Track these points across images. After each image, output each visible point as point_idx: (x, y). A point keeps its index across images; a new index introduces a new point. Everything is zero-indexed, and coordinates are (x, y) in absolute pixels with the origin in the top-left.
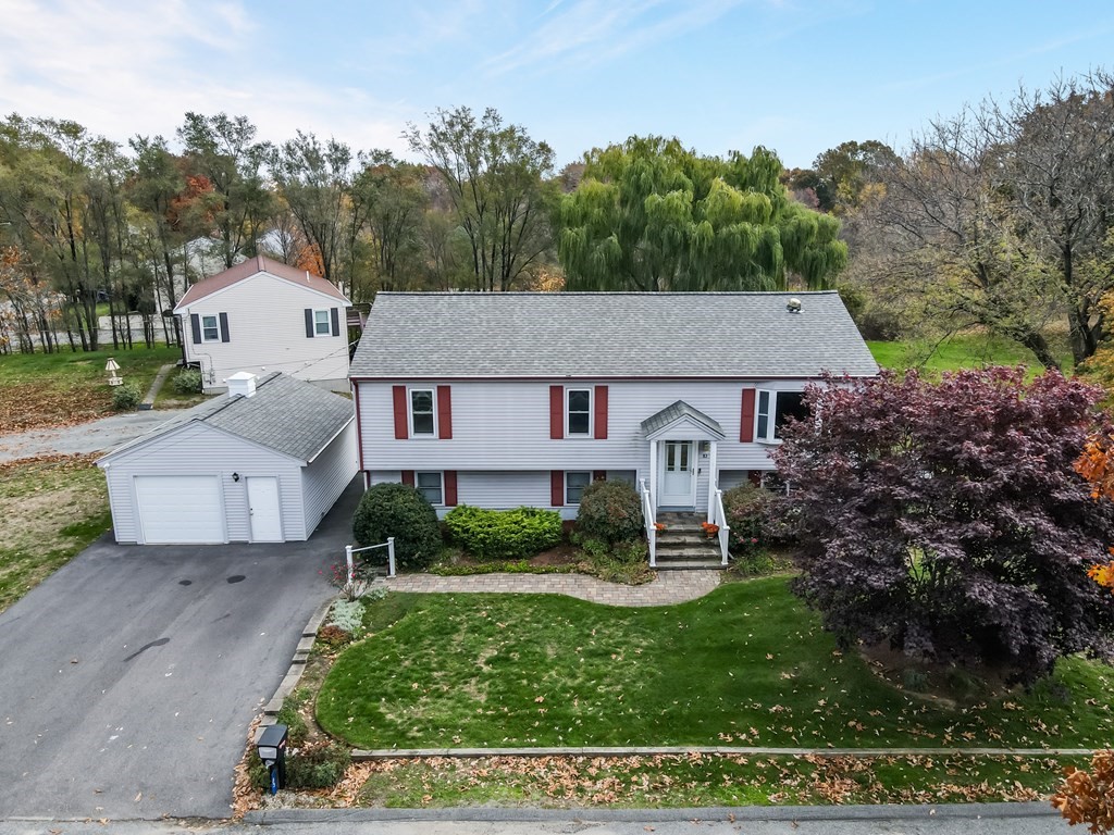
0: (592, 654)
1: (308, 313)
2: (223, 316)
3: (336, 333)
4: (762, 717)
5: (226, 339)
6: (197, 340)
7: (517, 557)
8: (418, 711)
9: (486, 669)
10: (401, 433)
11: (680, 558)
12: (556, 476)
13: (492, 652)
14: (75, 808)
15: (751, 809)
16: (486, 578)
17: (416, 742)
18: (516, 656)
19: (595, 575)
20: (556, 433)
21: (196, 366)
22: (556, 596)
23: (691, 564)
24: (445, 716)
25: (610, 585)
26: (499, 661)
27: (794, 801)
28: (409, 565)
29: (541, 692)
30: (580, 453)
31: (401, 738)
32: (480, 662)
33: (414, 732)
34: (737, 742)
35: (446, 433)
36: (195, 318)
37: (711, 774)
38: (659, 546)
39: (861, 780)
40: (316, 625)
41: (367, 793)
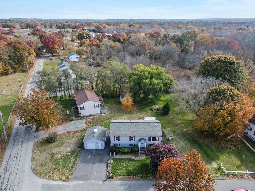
0: (133, 165)
1: (95, 105)
2: (84, 107)
3: (98, 107)
4: (147, 172)
5: (84, 109)
6: (80, 110)
7: (126, 153)
8: (119, 171)
9: (124, 167)
10: (114, 140)
11: (142, 154)
12: (130, 144)
13: (125, 165)
14: (96, 180)
15: (145, 180)
16: (124, 156)
17: (120, 174)
18: (127, 165)
19: (134, 156)
20: (130, 140)
21: (80, 113)
22: (130, 158)
23: (143, 154)
24: (122, 172)
25: (135, 157)
26: (125, 166)
27: (148, 179)
28: (116, 154)
29: (129, 169)
30: (132, 142)
31: (118, 174)
32: (124, 166)
33: (119, 173)
34: (144, 174)
35: (119, 140)
36: (80, 107)
37: (142, 177)
38: (140, 152)
39: (153, 178)
40: (109, 162)
41: (117, 179)
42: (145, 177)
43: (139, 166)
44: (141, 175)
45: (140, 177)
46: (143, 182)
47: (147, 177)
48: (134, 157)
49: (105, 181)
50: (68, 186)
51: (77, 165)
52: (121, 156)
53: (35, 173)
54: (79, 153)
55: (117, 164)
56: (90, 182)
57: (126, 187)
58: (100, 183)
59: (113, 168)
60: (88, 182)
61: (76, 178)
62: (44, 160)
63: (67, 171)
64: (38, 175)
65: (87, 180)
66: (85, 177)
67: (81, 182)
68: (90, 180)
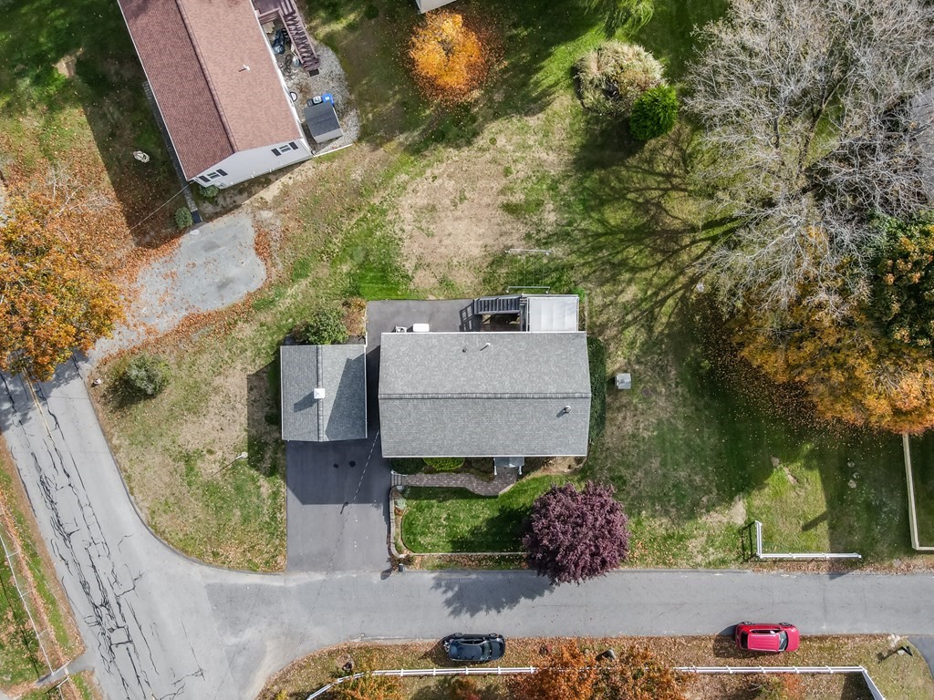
0: (473, 517)
3: (295, 148)
4: (514, 543)
9: (444, 523)
14: (360, 568)
15: (506, 570)
16: (441, 475)
17: (430, 551)
18: (452, 517)
19: (476, 475)
22: (462, 489)
24: (436, 541)
25: (481, 482)
26: (447, 519)
27: (516, 568)
29: (459, 533)
31: (426, 548)
32: (442, 520)
33: (429, 548)
37: (499, 561)
40: (392, 506)
41: (422, 564)
42: (509, 559)
43: (492, 519)
44: (497, 554)
45: (491, 558)
46: (500, 577)
47: (512, 561)
48: (478, 484)
49: (389, 571)
50: (284, 592)
51: (286, 509)
52: (430, 476)
53: (164, 544)
54: (279, 455)
55: (420, 509)
56: (345, 575)
57: (450, 594)
58: (375, 582)
59: (409, 528)
60: (339, 576)
61: (298, 564)
62: (168, 485)
63: (263, 536)
64: (178, 551)
65: (334, 569)
66: (325, 560)
67: (319, 577)
68: (342, 569)
